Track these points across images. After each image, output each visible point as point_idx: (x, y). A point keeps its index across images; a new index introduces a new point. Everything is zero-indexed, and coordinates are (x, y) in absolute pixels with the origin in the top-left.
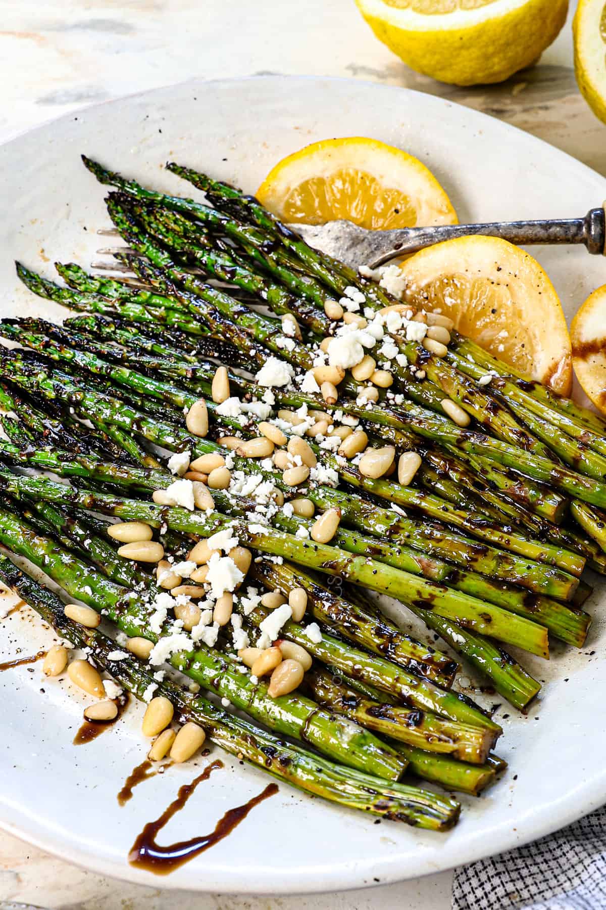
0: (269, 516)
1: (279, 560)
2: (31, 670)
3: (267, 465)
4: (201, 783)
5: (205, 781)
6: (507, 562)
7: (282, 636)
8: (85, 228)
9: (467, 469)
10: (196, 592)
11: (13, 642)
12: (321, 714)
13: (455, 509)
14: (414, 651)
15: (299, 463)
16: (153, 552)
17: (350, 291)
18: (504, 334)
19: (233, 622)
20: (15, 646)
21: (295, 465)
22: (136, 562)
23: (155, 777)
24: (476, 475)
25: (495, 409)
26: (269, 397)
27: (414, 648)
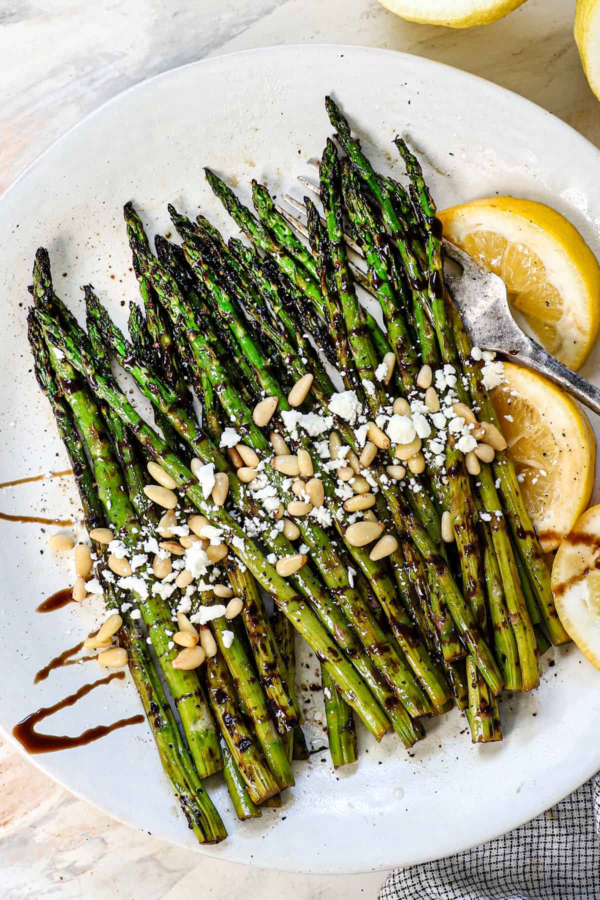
0: (259, 530)
1: (243, 569)
2: (43, 531)
3: (286, 484)
4: (100, 686)
5: (104, 685)
6: (393, 668)
7: (209, 625)
8: (299, 152)
9: (423, 577)
10: (177, 551)
11: (43, 501)
12: (194, 698)
13: (390, 603)
14: (279, 697)
15: (307, 501)
16: (169, 502)
17: (449, 369)
18: (543, 473)
19: (187, 590)
20: (42, 505)
21: (303, 501)
22: (152, 502)
23: (74, 665)
24: (426, 585)
25: (471, 549)
26: (329, 422)
27: (281, 694)
